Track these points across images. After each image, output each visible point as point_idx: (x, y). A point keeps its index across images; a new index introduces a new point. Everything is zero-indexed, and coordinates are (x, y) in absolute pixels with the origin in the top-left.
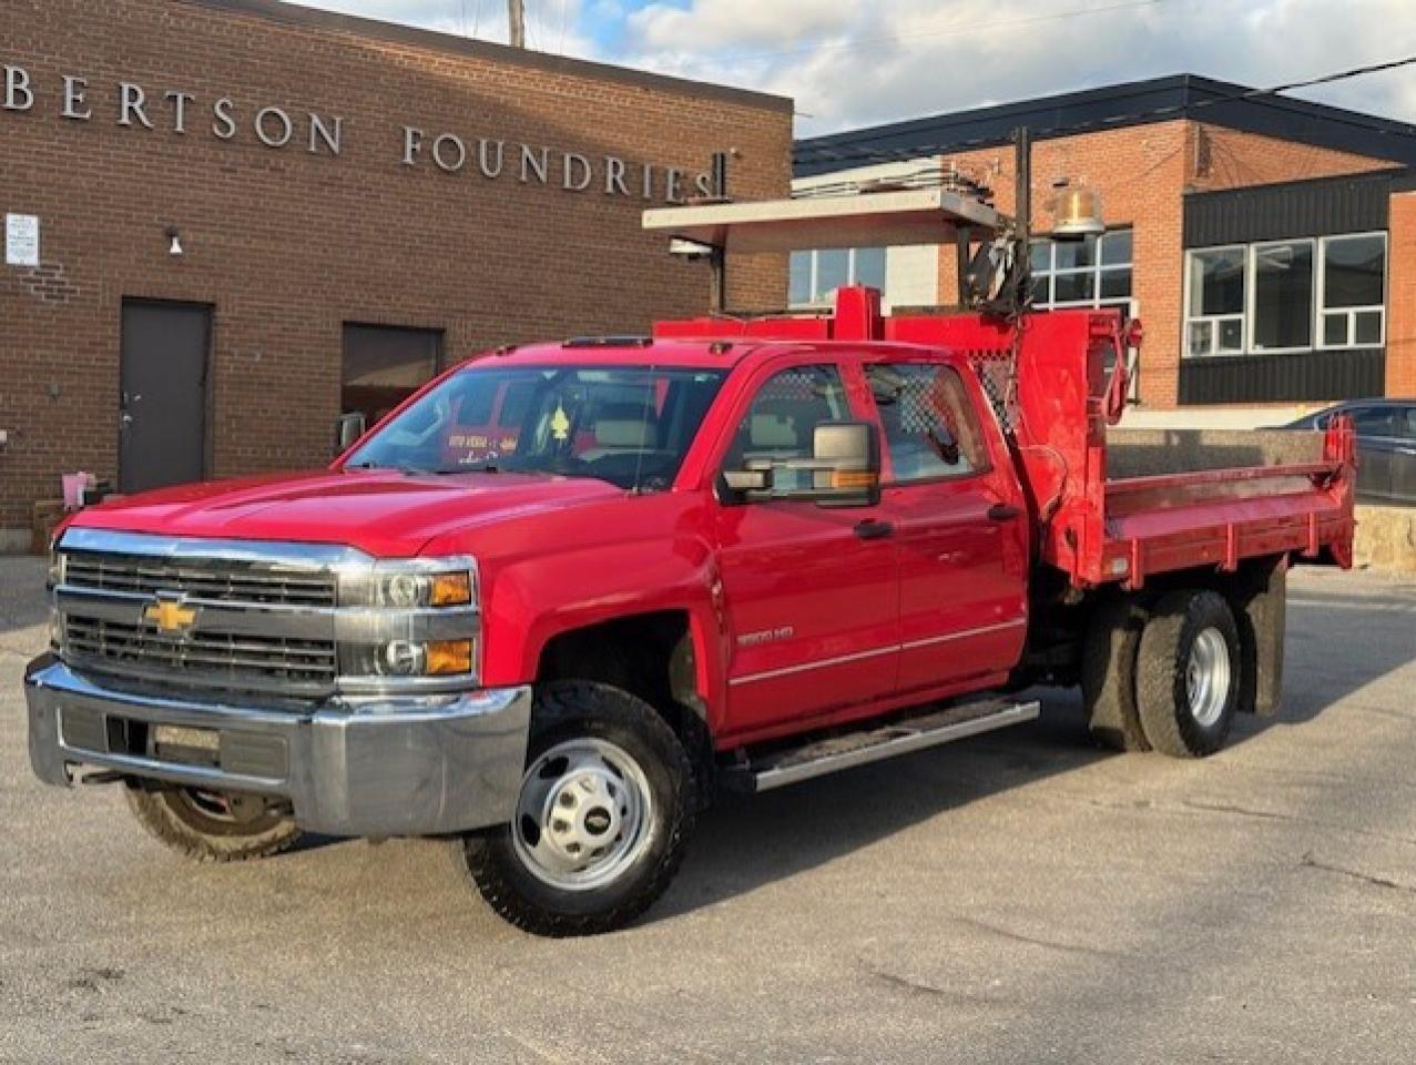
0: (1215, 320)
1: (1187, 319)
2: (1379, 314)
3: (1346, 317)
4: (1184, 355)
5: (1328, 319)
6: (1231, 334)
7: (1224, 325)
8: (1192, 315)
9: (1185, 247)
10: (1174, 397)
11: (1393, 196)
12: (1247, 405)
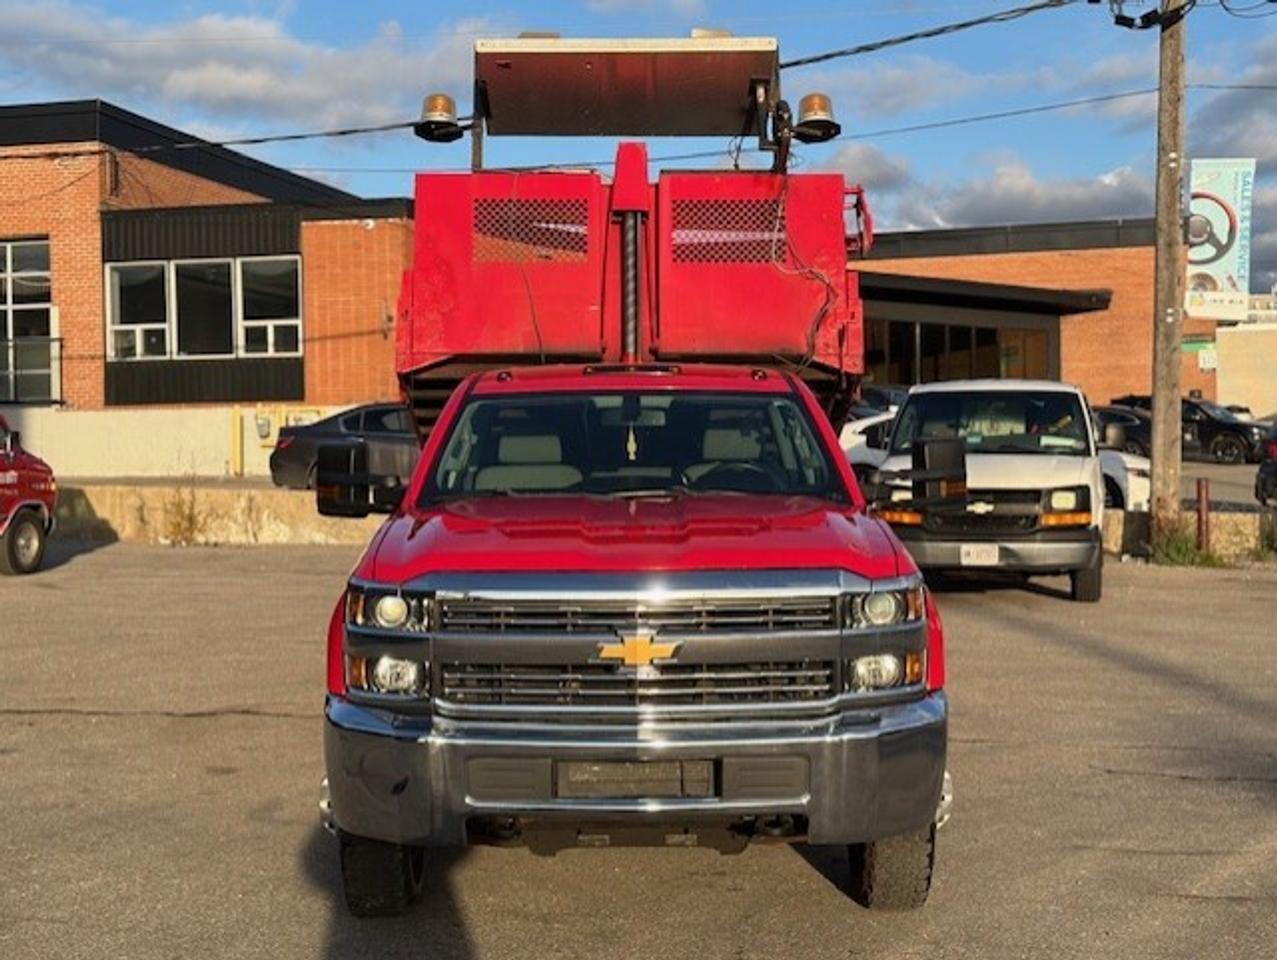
0: (139, 329)
1: (110, 328)
2: (296, 328)
3: (264, 330)
4: (109, 360)
5: (248, 330)
6: (156, 342)
7: (148, 334)
8: (113, 323)
9: (104, 261)
10: (101, 398)
11: (304, 224)
12: (175, 406)
